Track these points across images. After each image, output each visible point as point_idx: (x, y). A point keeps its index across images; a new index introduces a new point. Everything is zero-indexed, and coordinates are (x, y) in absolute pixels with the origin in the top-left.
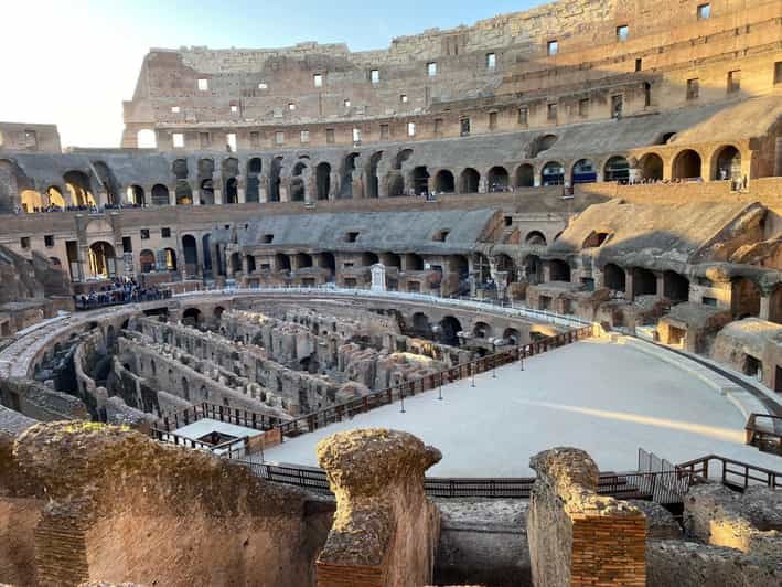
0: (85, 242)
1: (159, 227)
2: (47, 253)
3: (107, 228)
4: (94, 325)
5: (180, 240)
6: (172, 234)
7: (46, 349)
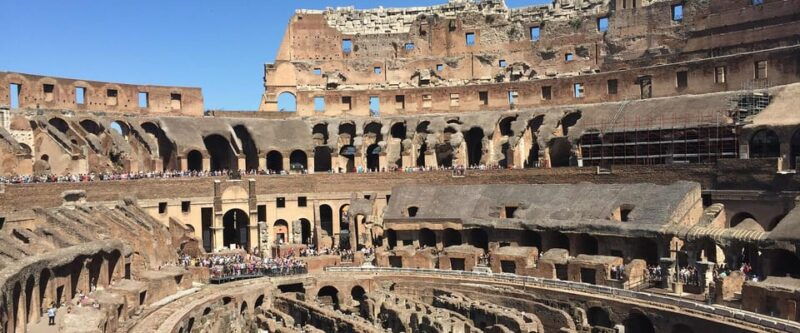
0: (220, 210)
1: (296, 196)
2: (184, 219)
3: (244, 194)
4: (227, 300)
5: (318, 209)
6: (309, 203)
7: (182, 325)
